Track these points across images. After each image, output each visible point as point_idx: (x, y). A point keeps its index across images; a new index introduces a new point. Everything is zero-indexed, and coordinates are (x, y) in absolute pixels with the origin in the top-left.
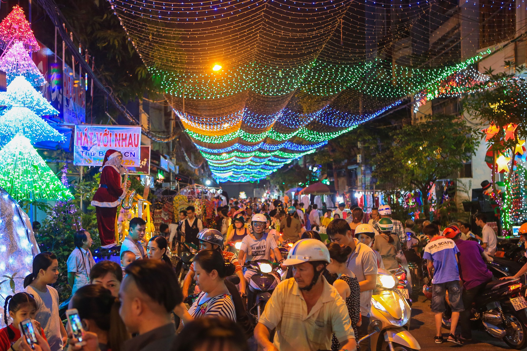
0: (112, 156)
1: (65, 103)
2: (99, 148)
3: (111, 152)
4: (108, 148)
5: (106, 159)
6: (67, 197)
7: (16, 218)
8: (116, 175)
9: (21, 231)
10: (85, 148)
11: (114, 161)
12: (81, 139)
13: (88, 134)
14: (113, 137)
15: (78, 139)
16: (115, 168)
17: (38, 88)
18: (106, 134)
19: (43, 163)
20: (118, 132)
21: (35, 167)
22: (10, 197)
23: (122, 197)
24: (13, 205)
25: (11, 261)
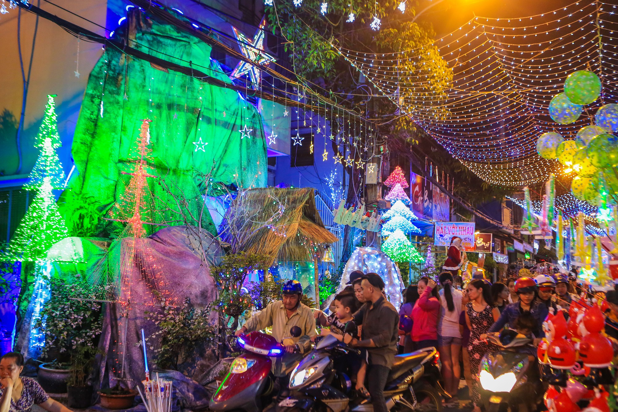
0: (455, 240)
1: (434, 208)
2: (449, 236)
3: (455, 237)
4: (453, 236)
5: (452, 242)
6: (420, 261)
7: (393, 269)
8: (457, 252)
9: (395, 275)
10: (441, 236)
11: (456, 243)
12: (439, 230)
13: (443, 227)
14: (458, 229)
15: (437, 230)
16: (456, 247)
17: (408, 206)
18: (453, 227)
19: (409, 243)
20: (460, 226)
21: (405, 246)
22: (391, 259)
23: (460, 264)
24: (392, 263)
25: (390, 289)
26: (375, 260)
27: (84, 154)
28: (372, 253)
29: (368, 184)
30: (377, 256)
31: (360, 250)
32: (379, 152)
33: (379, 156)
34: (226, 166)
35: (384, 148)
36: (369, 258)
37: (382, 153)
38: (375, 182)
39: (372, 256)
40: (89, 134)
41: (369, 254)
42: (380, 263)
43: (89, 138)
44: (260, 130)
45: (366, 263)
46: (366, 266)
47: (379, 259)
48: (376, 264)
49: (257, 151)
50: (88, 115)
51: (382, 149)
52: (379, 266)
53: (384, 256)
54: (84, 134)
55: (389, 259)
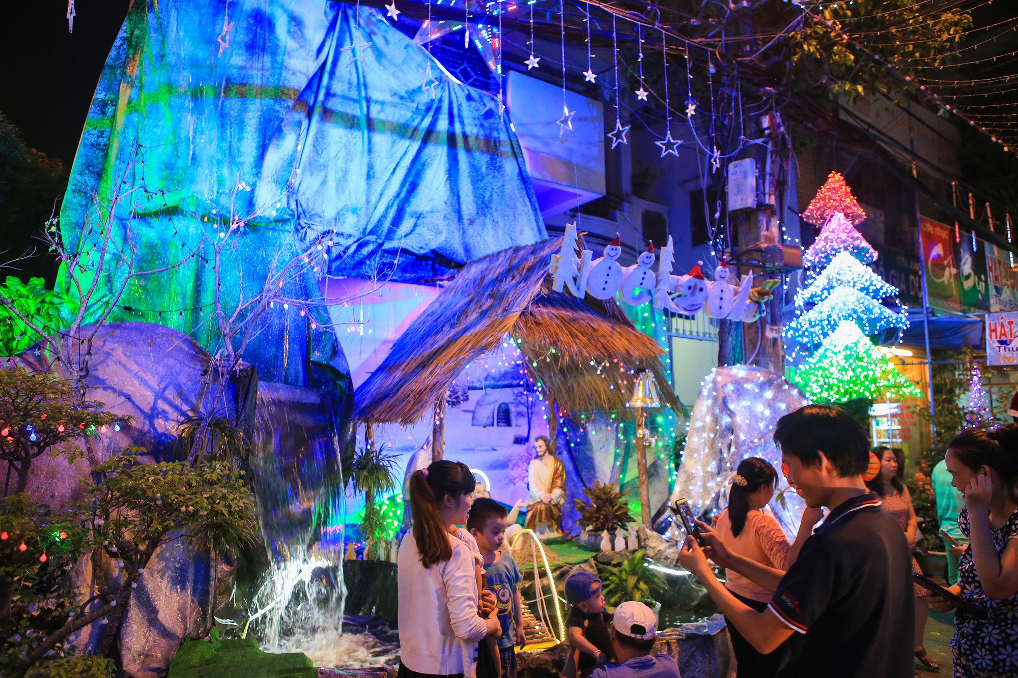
10: (1002, 342)
12: (995, 330)
15: (992, 331)
26: (757, 397)
27: (76, 210)
28: (747, 380)
29: (734, 211)
30: (762, 386)
31: (718, 373)
32: (760, 132)
33: (759, 141)
34: (419, 216)
35: (772, 119)
36: (740, 392)
37: (767, 132)
38: (750, 201)
39: (749, 386)
40: (90, 172)
41: (738, 384)
42: (770, 405)
43: (91, 181)
44: (508, 142)
45: (732, 406)
46: (731, 414)
47: (769, 394)
48: (760, 408)
49: (507, 186)
50: (93, 139)
51: (766, 122)
52: (767, 413)
53: (780, 386)
54: (81, 174)
55: (795, 392)
